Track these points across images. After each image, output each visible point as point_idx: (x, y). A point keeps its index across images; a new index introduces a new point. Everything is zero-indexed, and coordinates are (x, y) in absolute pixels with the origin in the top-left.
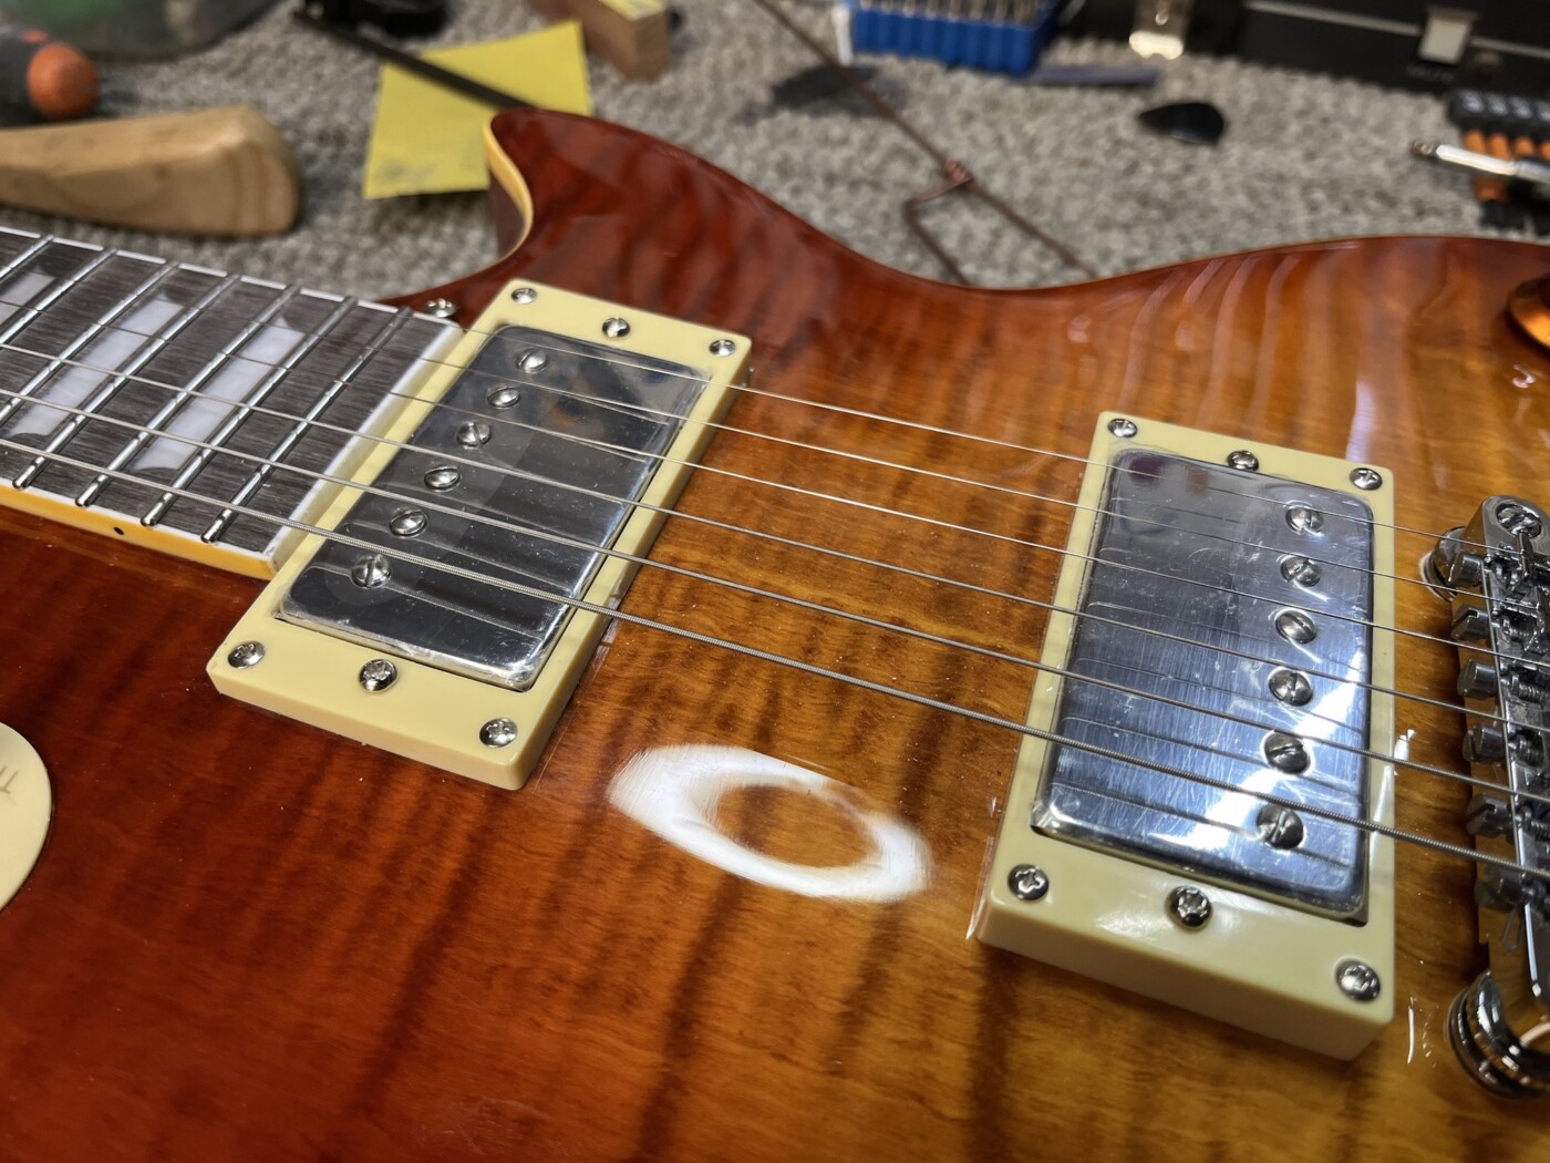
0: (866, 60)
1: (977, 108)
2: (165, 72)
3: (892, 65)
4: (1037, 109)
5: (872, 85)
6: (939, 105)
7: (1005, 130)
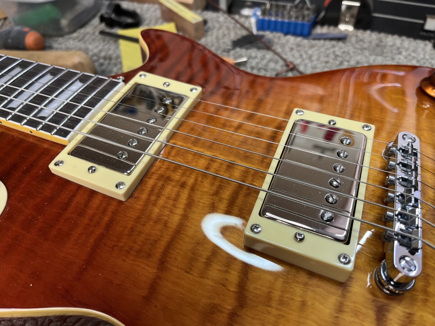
0: (261, 33)
1: (294, 47)
2: (60, 40)
3: (268, 35)
4: (312, 47)
5: (263, 40)
6: (283, 46)
7: (303, 53)
